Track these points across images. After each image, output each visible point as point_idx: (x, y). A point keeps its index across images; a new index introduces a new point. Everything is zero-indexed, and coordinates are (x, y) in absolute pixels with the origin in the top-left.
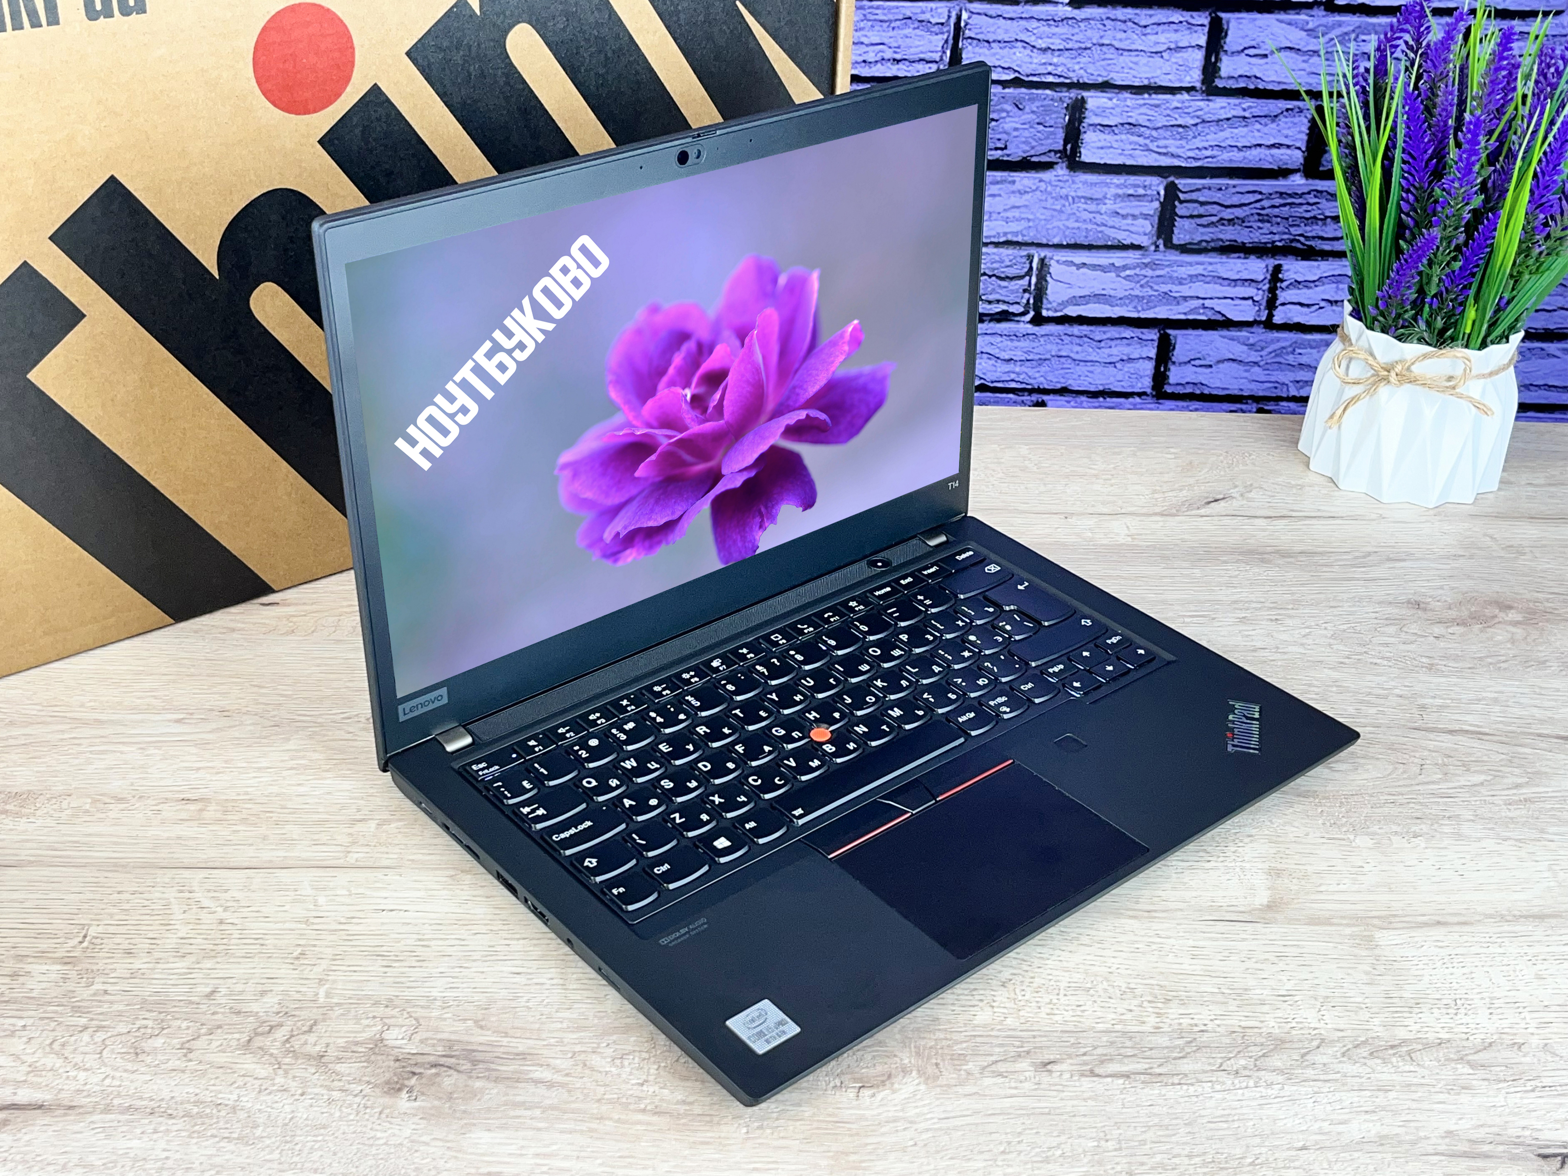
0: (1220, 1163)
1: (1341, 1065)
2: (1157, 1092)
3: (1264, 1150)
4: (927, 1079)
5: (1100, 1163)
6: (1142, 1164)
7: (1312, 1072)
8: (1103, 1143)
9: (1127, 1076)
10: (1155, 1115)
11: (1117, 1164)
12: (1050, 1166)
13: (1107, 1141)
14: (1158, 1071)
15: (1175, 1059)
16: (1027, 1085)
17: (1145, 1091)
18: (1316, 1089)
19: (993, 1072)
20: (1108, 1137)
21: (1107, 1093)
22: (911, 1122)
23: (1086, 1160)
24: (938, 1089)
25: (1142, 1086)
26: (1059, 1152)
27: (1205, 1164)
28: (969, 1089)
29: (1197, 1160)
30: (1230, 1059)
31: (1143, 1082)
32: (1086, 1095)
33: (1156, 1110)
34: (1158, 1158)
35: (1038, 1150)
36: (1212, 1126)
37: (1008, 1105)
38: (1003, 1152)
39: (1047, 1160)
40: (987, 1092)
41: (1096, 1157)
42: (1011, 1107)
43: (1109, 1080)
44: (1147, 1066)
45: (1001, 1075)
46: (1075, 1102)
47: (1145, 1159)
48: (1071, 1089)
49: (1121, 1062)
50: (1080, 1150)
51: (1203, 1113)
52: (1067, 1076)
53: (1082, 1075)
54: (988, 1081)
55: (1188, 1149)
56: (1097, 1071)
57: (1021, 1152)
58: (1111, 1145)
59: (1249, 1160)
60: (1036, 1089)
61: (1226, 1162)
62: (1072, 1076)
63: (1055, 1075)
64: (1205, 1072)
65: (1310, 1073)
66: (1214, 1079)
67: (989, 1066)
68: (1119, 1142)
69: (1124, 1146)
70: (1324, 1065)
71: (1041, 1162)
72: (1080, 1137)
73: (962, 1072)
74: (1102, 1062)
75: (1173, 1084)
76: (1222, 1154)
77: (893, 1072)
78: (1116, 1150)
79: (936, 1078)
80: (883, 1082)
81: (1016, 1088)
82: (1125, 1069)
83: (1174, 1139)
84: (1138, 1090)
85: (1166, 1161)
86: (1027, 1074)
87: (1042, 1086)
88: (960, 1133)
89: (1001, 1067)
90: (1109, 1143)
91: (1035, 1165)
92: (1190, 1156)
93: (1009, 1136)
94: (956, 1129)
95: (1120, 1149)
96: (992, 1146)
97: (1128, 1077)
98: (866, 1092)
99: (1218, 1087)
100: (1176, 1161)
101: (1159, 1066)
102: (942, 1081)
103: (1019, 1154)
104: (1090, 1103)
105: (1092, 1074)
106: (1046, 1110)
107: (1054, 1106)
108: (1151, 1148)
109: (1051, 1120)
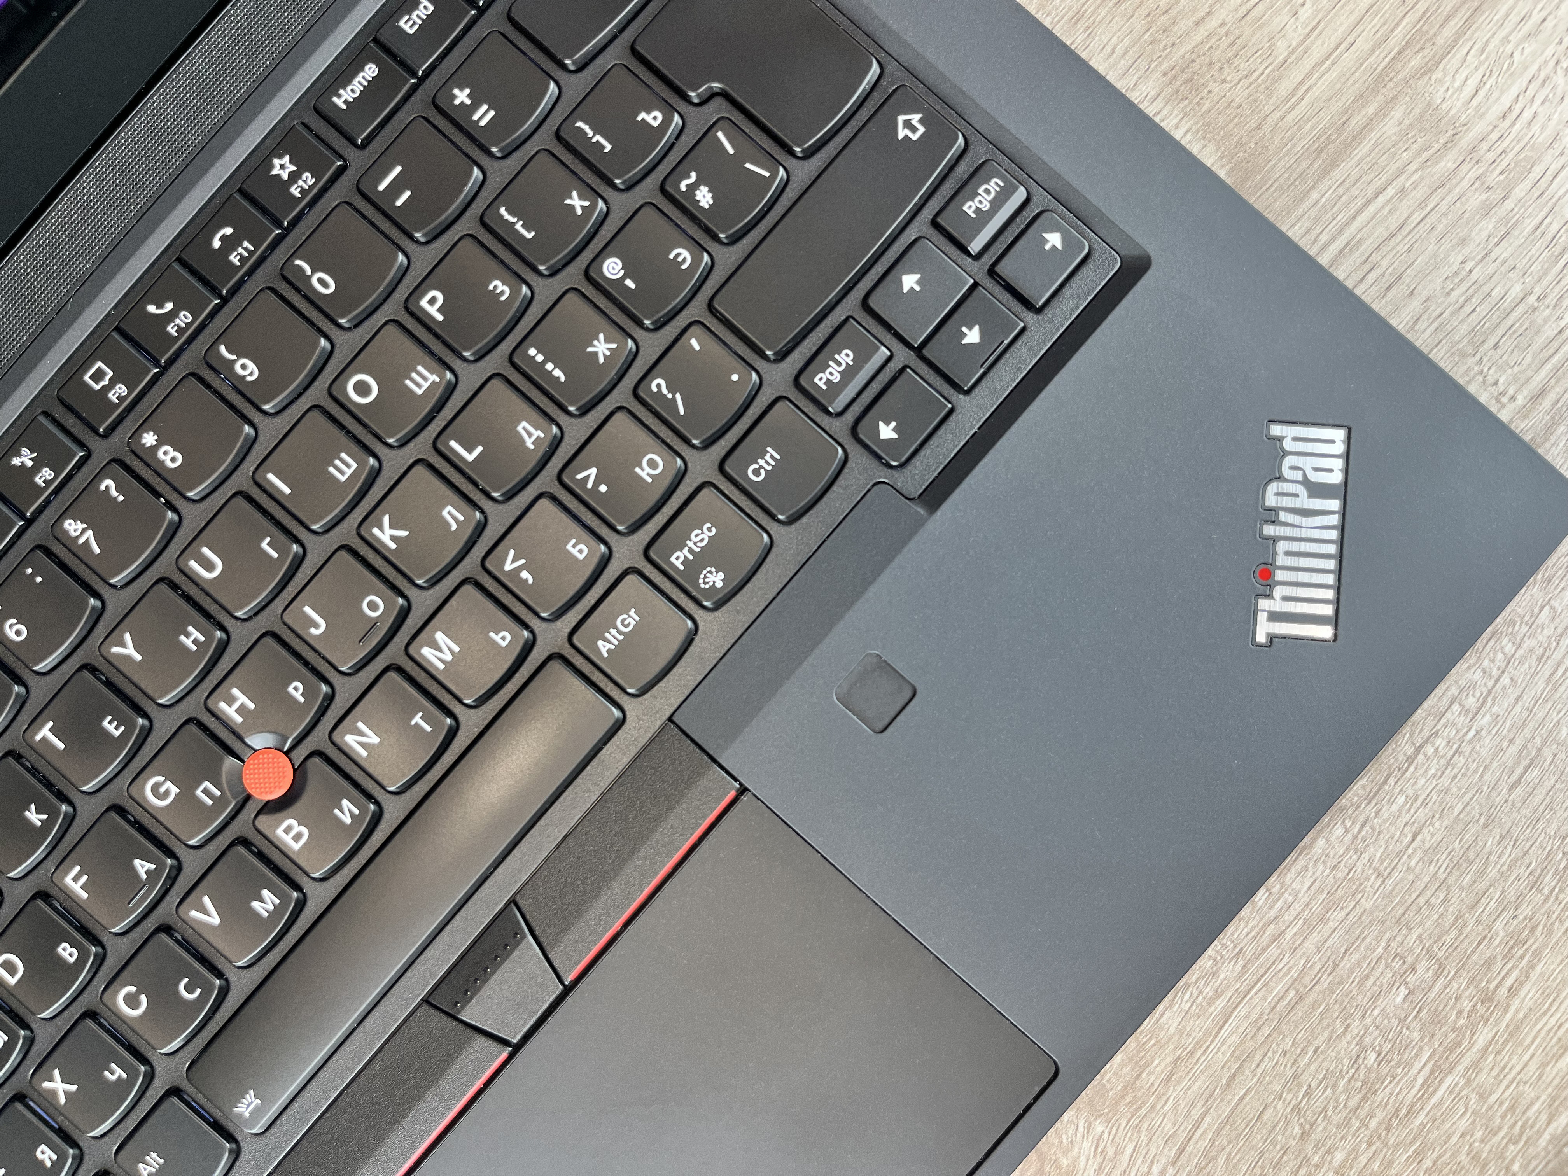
6: (1488, 964)
8: (1411, 979)
13: (1413, 969)
20: (1409, 960)
23: (1416, 1035)
37: (1235, 1038)
39: (1369, 1090)
42: (1243, 1042)
46: (1315, 937)
48: (1287, 917)
69: (1441, 954)
71: (1365, 1099)
72: (1375, 998)
81: (1217, 995)
87: (1248, 954)
90: (1420, 969)
91: (1363, 1112)
93: (1287, 1096)
95: (1441, 966)
100: (1525, 910)
104: (1336, 916)
106: (1292, 993)
107: (1294, 974)
108: (1478, 922)
109: (1314, 1006)
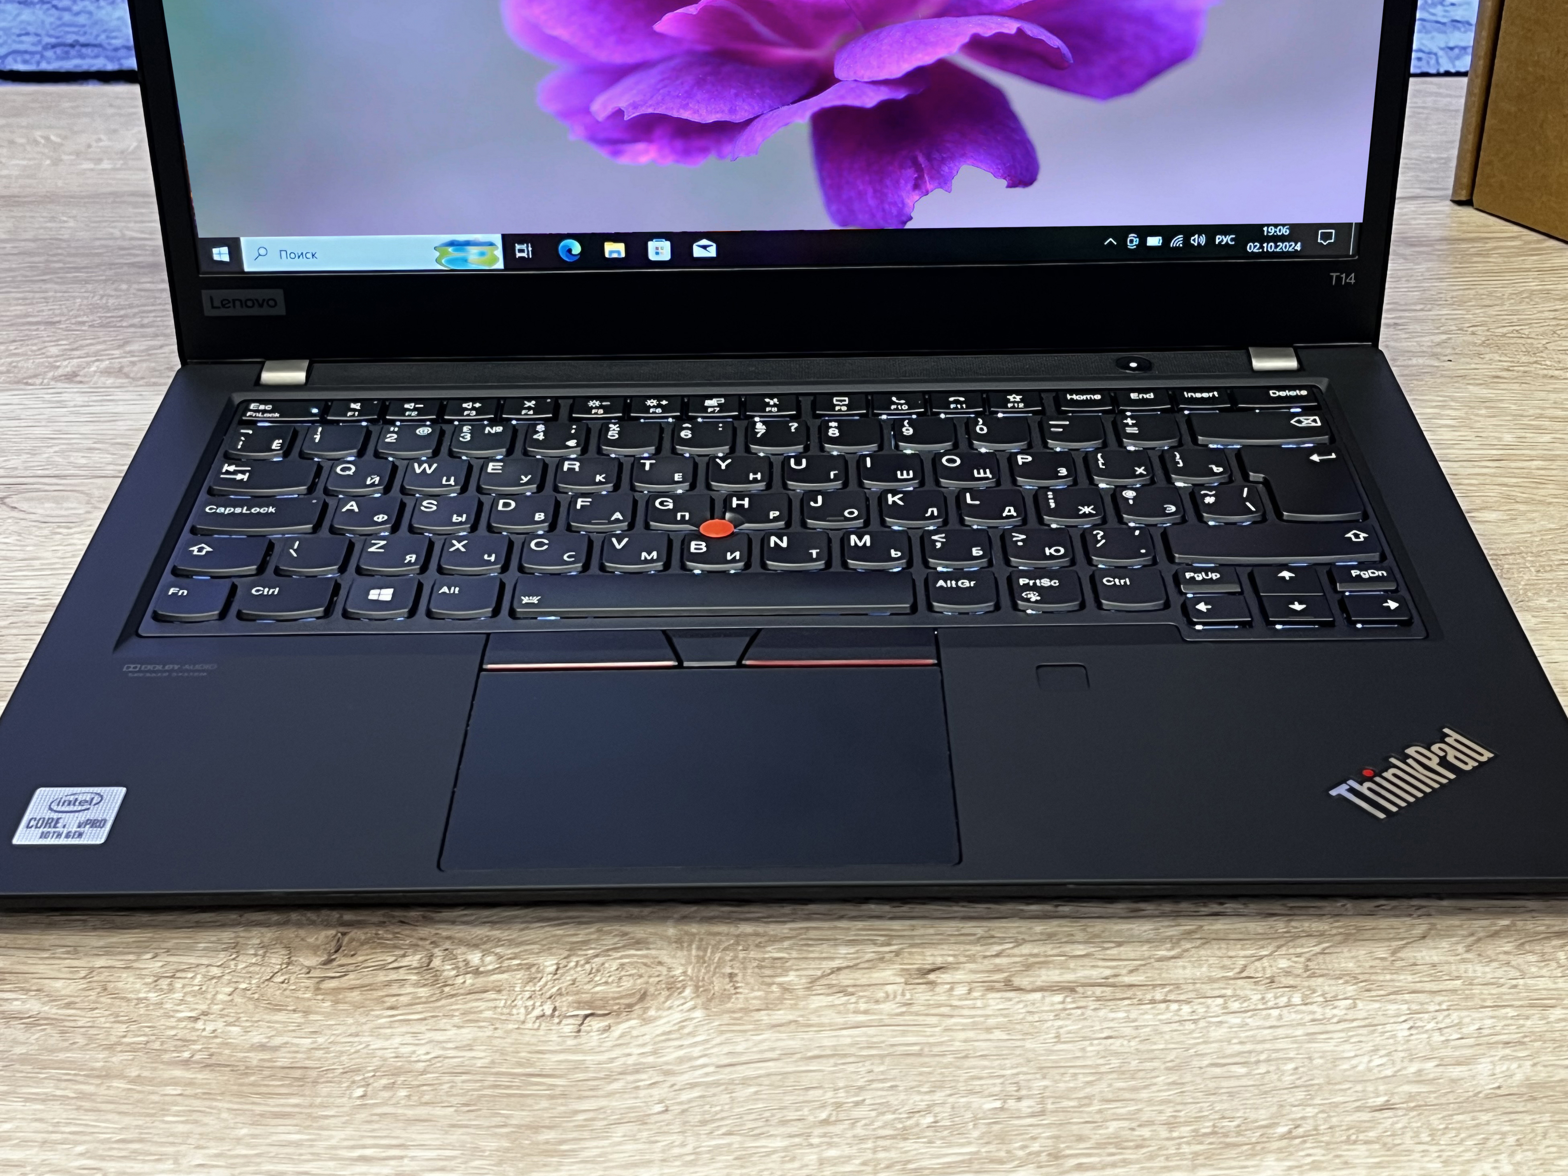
0: (1226, 1135)
1: (1463, 967)
2: (1121, 1015)
3: (1310, 1111)
4: (710, 1000)
5: (1002, 1138)
6: (1080, 1139)
7: (1410, 978)
8: (1011, 1103)
9: (1070, 989)
10: (1116, 1054)
11: (1034, 1138)
12: (908, 1145)
13: (1019, 1099)
14: (1128, 980)
15: (1161, 959)
16: (888, 1007)
17: (1102, 1013)
18: (1414, 1007)
19: (830, 986)
20: (1023, 1092)
21: (1030, 1018)
22: (667, 1073)
23: (976, 1134)
24: (726, 1018)
25: (1093, 1005)
26: (929, 1119)
27: (1197, 1137)
28: (781, 1016)
29: (1185, 1130)
30: (1261, 958)
31: (1098, 999)
32: (991, 1022)
33: (1116, 1045)
34: (1113, 1126)
35: (889, 1117)
36: (1218, 1071)
37: (848, 1041)
38: (826, 1122)
39: (904, 1135)
40: (814, 1019)
41: (996, 1128)
42: (852, 1045)
43: (1038, 996)
44: (1108, 972)
45: (843, 991)
46: (971, 1034)
47: (1086, 1130)
48: (966, 1012)
49: (1063, 967)
50: (969, 1115)
51: (1202, 1048)
52: (961, 990)
53: (991, 989)
54: (817, 1002)
55: (1169, 1111)
56: (1017, 981)
57: (857, 1120)
58: (1025, 1106)
59: (1282, 1130)
60: (902, 1014)
61: (1239, 1134)
62: (970, 991)
63: (939, 989)
64: (1211, 980)
65: (1405, 979)
66: (1229, 992)
67: (823, 976)
68: (1042, 1100)
69: (1050, 1107)
70: (1434, 965)
71: (893, 1137)
72: (972, 1092)
73: (774, 988)
74: (1028, 967)
75: (1153, 1002)
76: (1231, 1119)
77: (652, 990)
78: (1032, 1115)
79: (726, 997)
80: (630, 1006)
81: (866, 1012)
82: (1069, 977)
83: (1144, 1094)
84: (1089, 1012)
85: (1126, 1133)
86: (890, 988)
87: (915, 1009)
88: (753, 1089)
89: (845, 979)
90: (1025, 1103)
91: (881, 1143)
92: (1171, 1125)
93: (842, 1093)
94: (745, 1082)
95: (1043, 1113)
96: (806, 1111)
97: (1072, 990)
98: (596, 1024)
99: (1235, 1006)
100: (1146, 1132)
101: (1131, 971)
102: (737, 1003)
103: (853, 1125)
104: (998, 1034)
105: (1009, 986)
106: (917, 1048)
107: (931, 1040)
108: (1100, 1111)
109: (923, 1065)
